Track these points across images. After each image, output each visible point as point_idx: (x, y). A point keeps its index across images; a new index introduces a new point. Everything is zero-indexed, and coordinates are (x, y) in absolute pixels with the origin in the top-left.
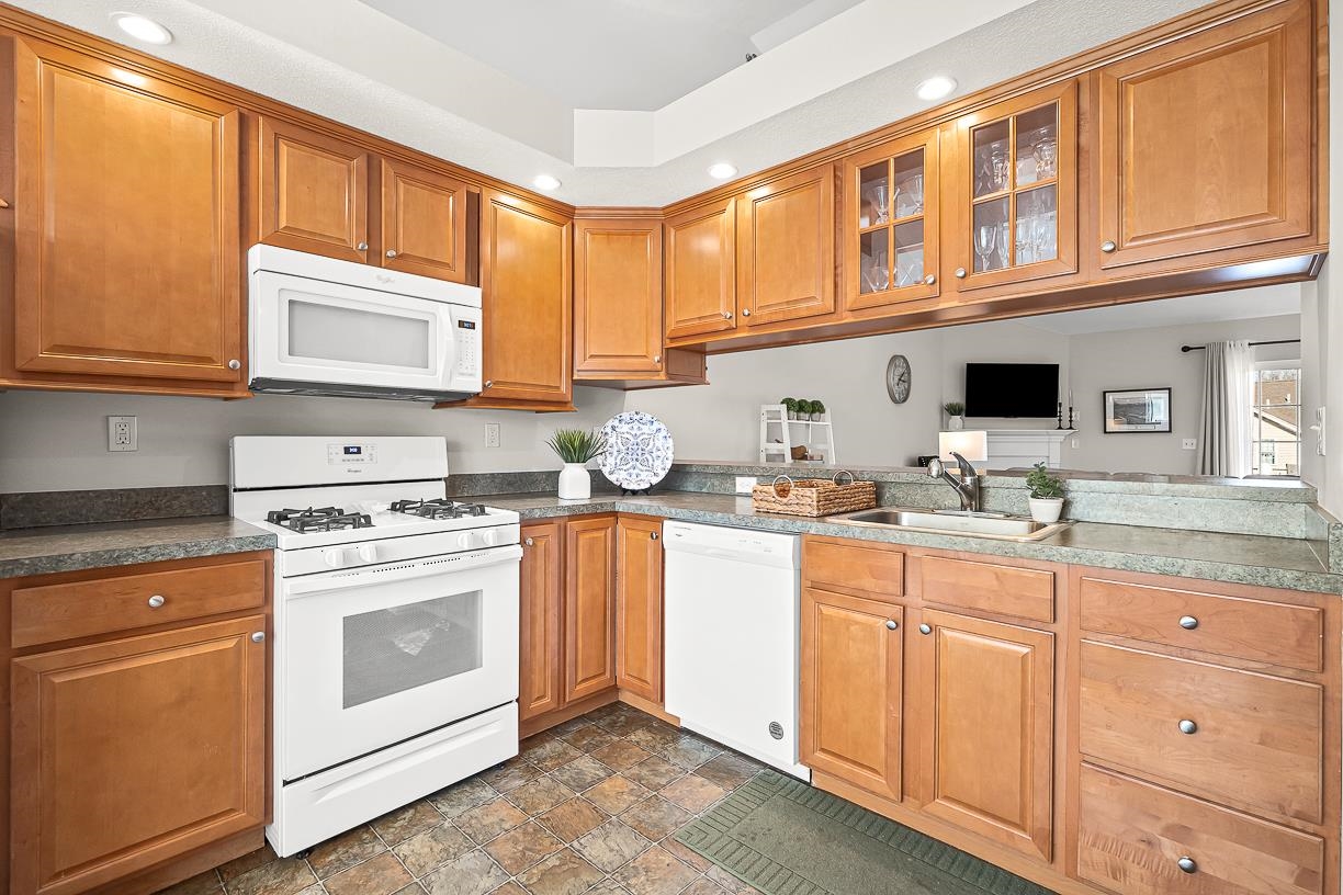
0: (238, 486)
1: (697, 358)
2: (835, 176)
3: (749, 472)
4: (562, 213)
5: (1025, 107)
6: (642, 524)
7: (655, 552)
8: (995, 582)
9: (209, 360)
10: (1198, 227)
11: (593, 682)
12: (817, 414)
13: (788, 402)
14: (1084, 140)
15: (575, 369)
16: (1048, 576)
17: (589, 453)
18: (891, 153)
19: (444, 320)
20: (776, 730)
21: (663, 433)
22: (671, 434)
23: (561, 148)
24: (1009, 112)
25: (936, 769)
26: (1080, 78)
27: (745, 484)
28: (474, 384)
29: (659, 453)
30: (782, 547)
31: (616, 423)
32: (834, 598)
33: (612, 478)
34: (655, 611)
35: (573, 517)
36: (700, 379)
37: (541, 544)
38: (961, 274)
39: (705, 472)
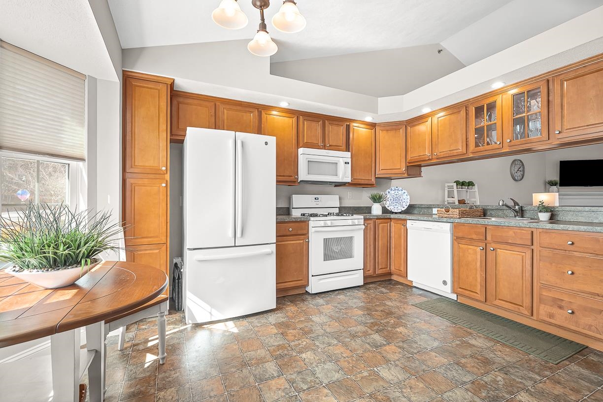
0: (294, 207)
1: (418, 168)
2: (466, 109)
3: (438, 206)
4: (373, 126)
5: (529, 88)
6: (400, 222)
7: (404, 230)
8: (514, 235)
9: (291, 176)
10: (587, 126)
11: (384, 270)
12: (471, 186)
13: (457, 183)
14: (551, 98)
15: (377, 173)
16: (530, 232)
17: (381, 200)
18: (485, 103)
19: (341, 162)
20: (445, 283)
21: (406, 194)
22: (409, 194)
23: (374, 110)
24: (525, 89)
25: (496, 291)
26: (549, 79)
27: (435, 211)
28: (349, 180)
29: (405, 200)
30: (447, 227)
31: (390, 191)
32: (464, 241)
33: (389, 208)
34: (404, 248)
35: (377, 219)
36: (419, 175)
37: (369, 226)
38: (509, 141)
39: (421, 207)
